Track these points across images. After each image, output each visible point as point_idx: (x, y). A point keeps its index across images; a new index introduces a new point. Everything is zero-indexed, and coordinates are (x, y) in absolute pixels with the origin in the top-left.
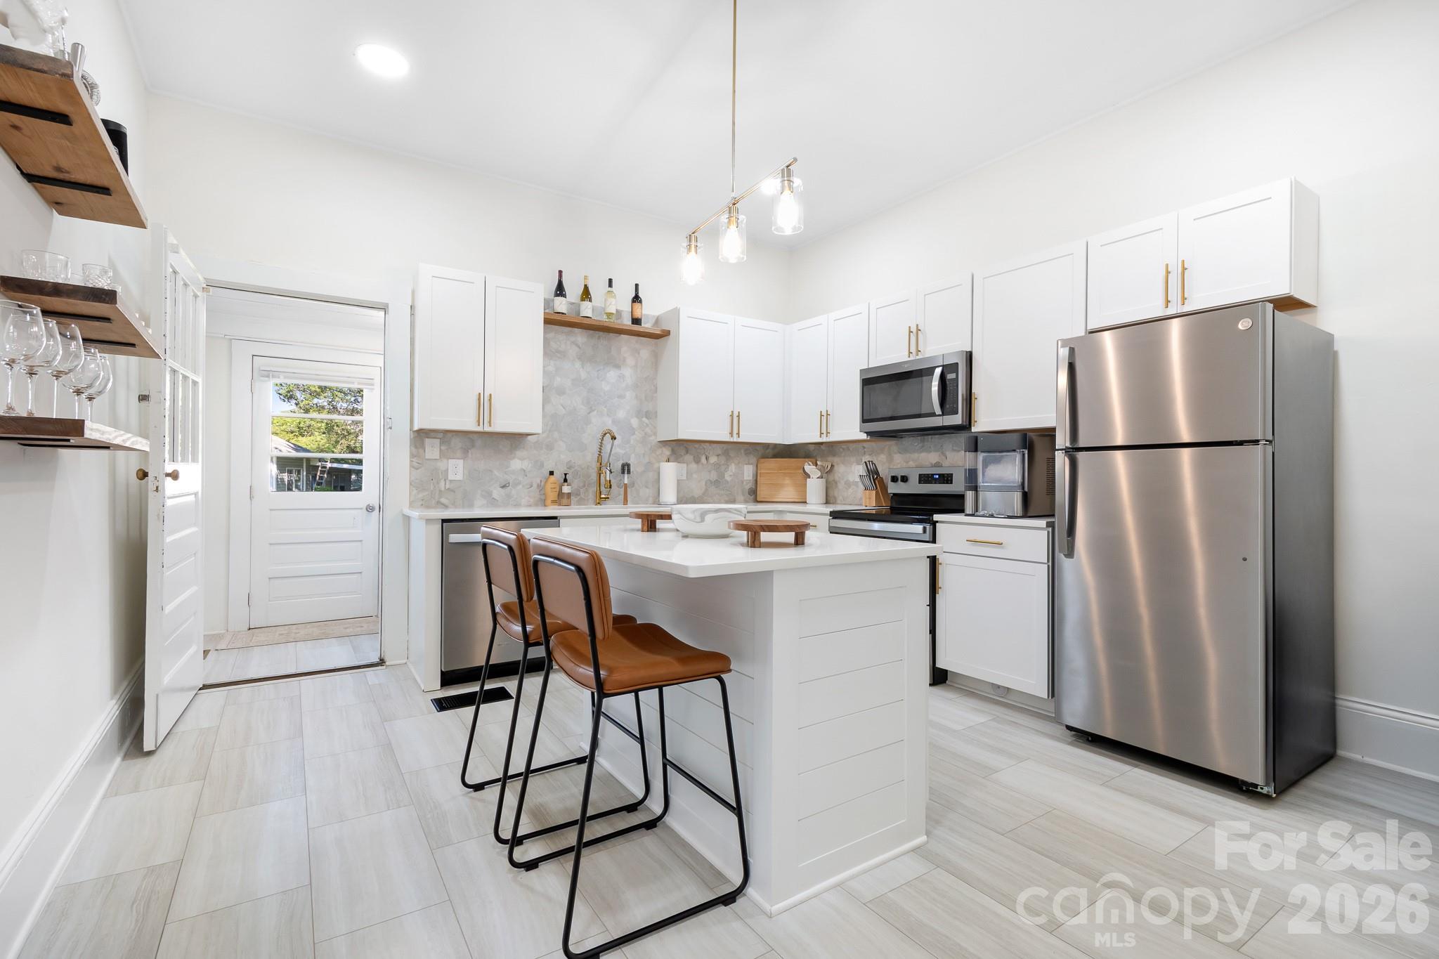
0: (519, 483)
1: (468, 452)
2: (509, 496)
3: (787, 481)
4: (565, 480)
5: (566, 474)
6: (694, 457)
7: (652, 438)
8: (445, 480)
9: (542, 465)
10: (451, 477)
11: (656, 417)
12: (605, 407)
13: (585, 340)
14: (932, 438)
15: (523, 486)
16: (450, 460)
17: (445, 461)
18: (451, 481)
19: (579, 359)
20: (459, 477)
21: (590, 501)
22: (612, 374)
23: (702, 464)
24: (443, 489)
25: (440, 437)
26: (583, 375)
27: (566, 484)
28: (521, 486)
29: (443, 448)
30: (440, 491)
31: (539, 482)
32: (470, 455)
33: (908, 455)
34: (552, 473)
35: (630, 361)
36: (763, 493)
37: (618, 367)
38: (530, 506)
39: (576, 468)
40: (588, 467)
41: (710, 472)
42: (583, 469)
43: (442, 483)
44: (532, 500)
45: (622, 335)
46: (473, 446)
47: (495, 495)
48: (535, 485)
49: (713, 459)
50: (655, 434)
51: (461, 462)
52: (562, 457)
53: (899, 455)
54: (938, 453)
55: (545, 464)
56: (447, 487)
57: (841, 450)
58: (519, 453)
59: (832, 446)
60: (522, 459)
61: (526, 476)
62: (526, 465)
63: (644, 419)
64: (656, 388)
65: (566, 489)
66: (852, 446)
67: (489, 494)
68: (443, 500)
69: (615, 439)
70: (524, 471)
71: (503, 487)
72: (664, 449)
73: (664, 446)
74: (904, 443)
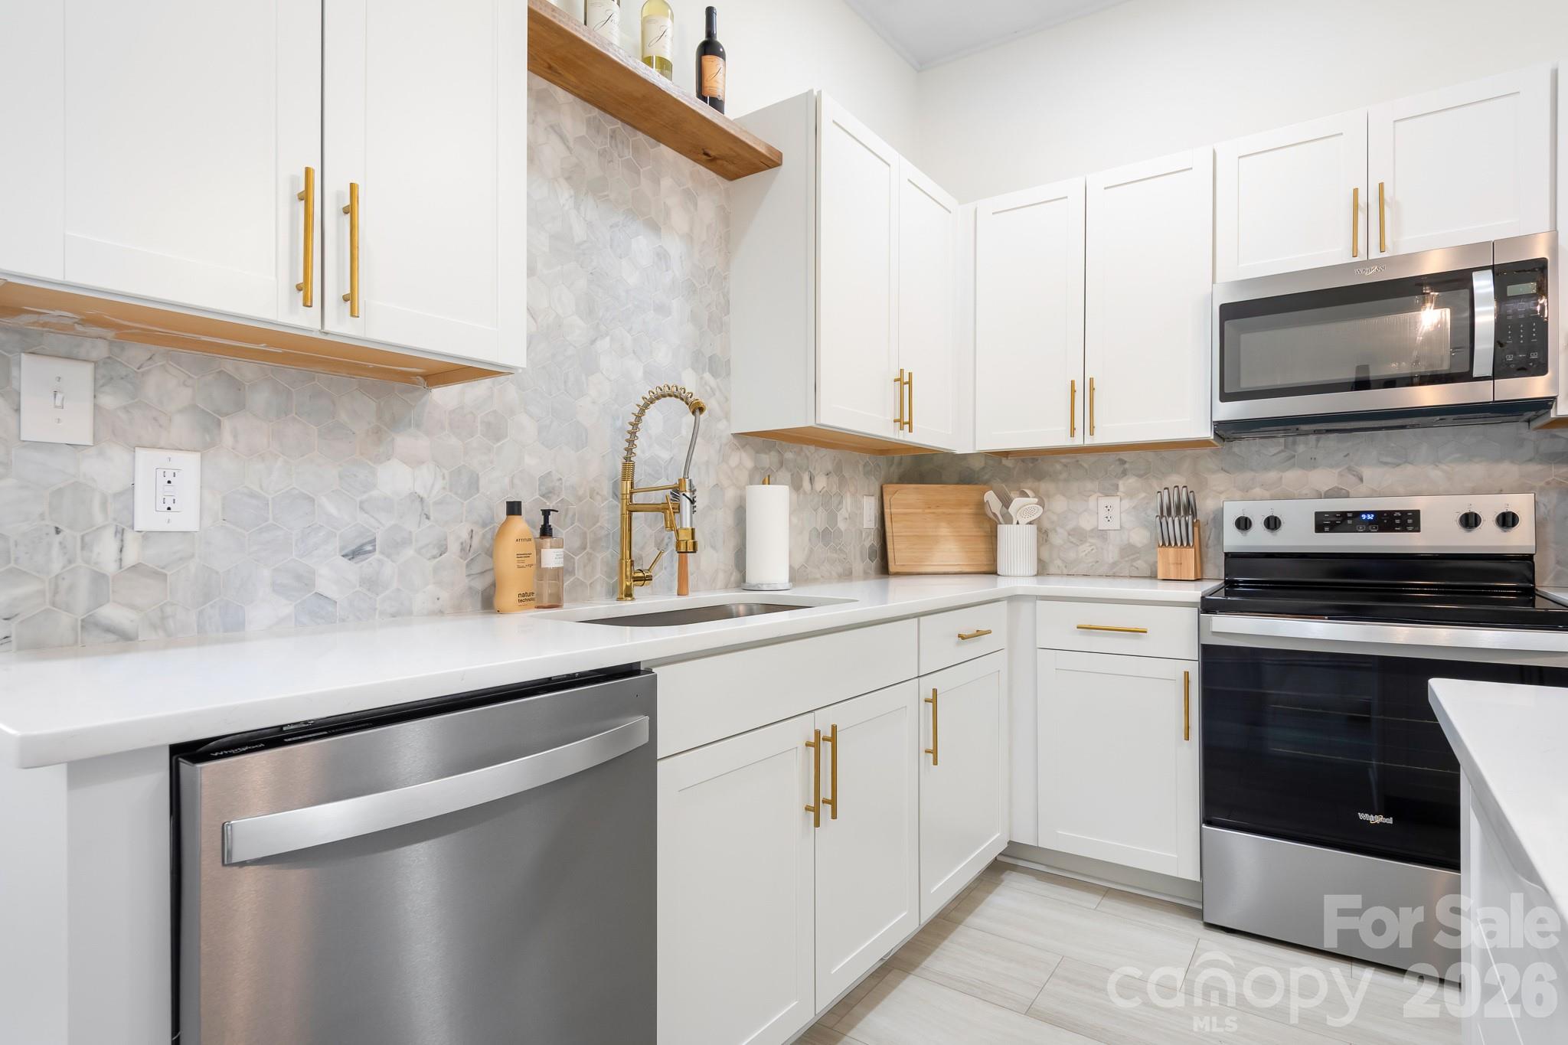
0: (406, 542)
1: (219, 424)
2: (371, 584)
3: (944, 530)
4: (546, 531)
5: (546, 513)
6: (792, 475)
7: (722, 425)
8: (120, 533)
9: (474, 484)
10: (146, 517)
11: (728, 374)
12: (629, 331)
13: (582, 130)
14: (1318, 441)
15: (419, 551)
16: (141, 454)
17: (118, 455)
18: (146, 536)
19: (568, 179)
20: (186, 519)
21: (598, 587)
22: (642, 244)
23: (805, 493)
24: (110, 567)
25: (94, 355)
26: (579, 232)
27: (548, 541)
28: (409, 552)
29: (108, 401)
30: (99, 578)
31: (465, 535)
32: (227, 438)
33: (1248, 475)
34: (514, 508)
35: (679, 219)
36: (898, 556)
37: (654, 227)
38: (441, 613)
39: (563, 496)
40: (593, 493)
41: (815, 510)
42: (580, 499)
43: (106, 551)
44: (445, 595)
45: (663, 147)
46: (240, 406)
47: (325, 584)
48: (454, 547)
49: (821, 483)
50: (727, 416)
51: (188, 464)
52: (530, 461)
53: (1222, 475)
54: (1337, 471)
55: (482, 482)
56: (131, 556)
57: (1058, 467)
58: (403, 441)
59: (1034, 460)
60: (416, 462)
61: (428, 518)
62: (425, 480)
63: (707, 376)
64: (728, 302)
65: (552, 558)
66: (1087, 460)
67: (304, 581)
68: (112, 613)
69: (701, 410)
70: (422, 499)
71: (354, 554)
72: (744, 455)
73: (743, 447)
74: (1236, 450)
